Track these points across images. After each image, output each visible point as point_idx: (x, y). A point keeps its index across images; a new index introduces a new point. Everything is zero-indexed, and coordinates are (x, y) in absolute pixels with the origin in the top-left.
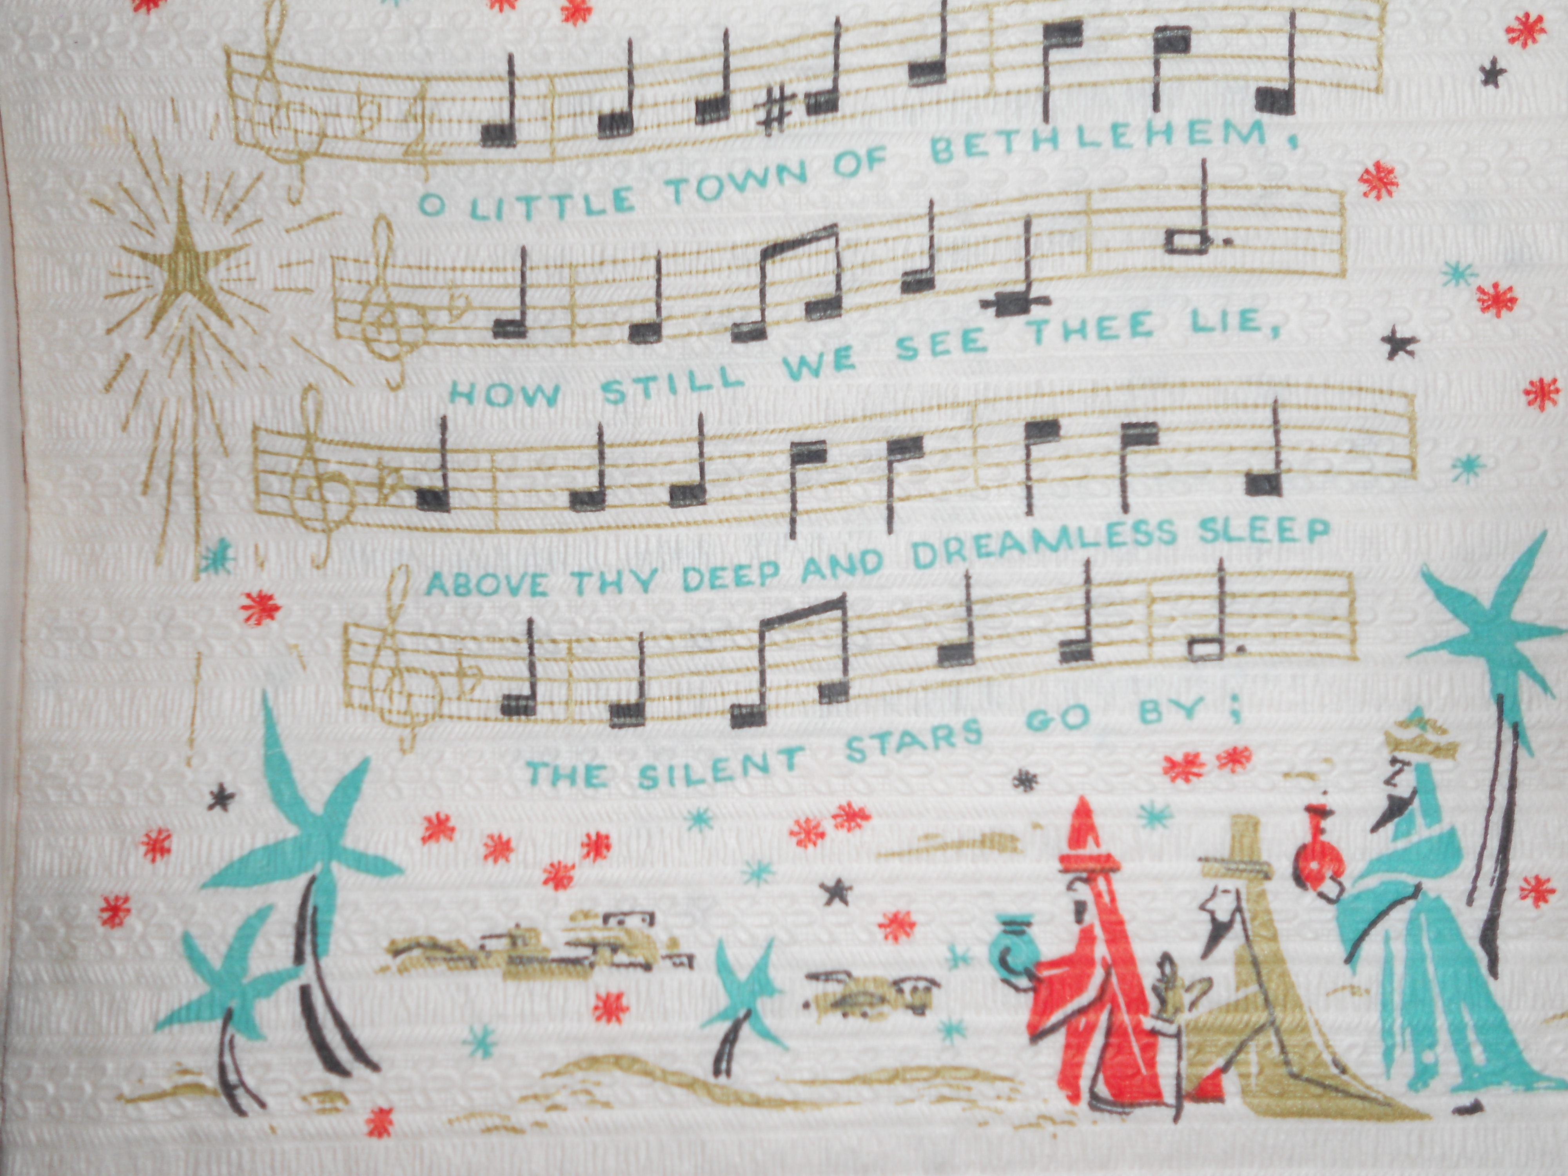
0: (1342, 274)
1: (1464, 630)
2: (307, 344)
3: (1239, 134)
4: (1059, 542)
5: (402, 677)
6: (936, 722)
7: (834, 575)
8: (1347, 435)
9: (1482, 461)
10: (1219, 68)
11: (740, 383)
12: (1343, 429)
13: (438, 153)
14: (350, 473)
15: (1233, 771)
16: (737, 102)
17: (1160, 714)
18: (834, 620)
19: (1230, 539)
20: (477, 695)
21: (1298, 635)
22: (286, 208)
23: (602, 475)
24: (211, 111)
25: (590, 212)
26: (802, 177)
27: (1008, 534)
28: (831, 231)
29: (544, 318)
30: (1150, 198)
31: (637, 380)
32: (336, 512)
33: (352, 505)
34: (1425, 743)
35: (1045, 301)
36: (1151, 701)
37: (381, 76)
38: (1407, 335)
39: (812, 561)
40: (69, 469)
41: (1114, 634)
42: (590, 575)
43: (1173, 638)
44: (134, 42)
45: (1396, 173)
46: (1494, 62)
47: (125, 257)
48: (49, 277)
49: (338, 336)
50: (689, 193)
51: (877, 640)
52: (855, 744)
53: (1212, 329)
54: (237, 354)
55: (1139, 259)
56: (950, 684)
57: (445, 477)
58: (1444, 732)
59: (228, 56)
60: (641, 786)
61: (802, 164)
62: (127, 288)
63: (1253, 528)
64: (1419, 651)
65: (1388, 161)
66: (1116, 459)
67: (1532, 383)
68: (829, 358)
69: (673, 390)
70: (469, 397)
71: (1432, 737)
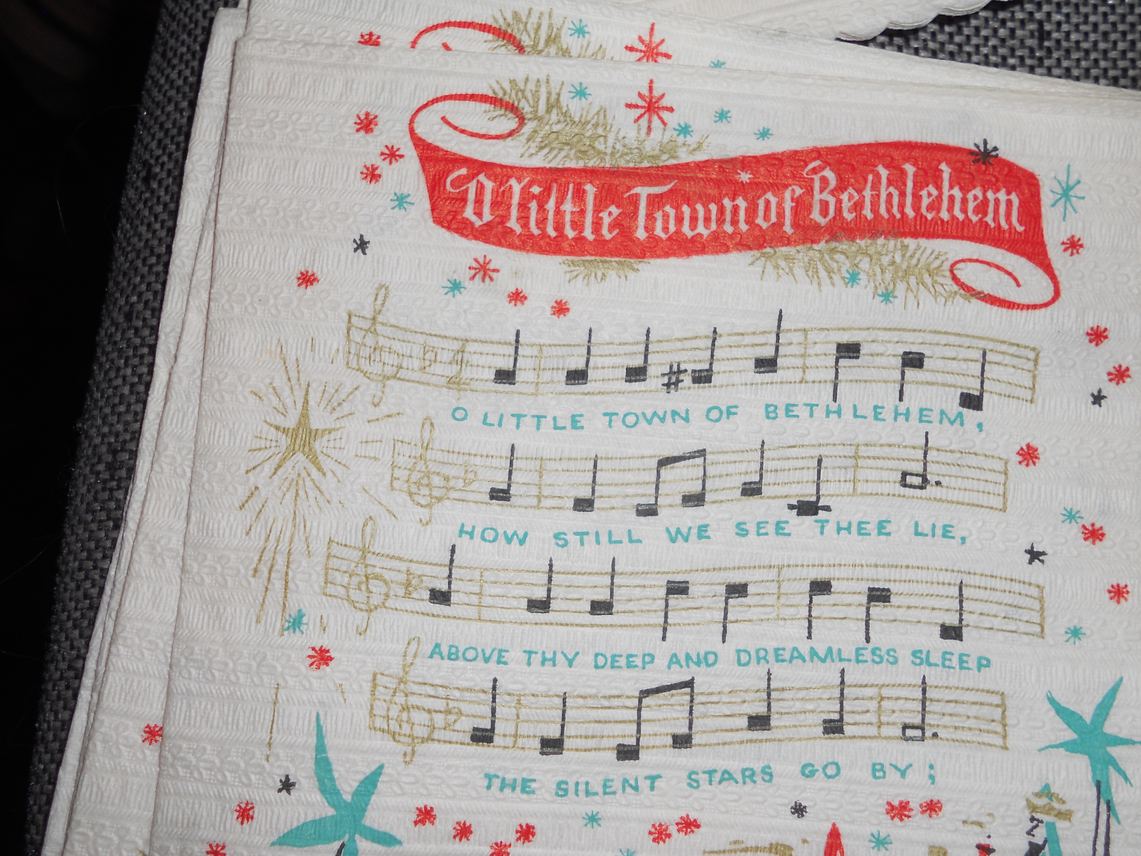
0: (1004, 510)
1: (1075, 736)
2: (372, 492)
3: (949, 420)
4: (826, 657)
5: (409, 711)
6: (746, 765)
7: (688, 666)
8: (1003, 607)
9: (1083, 631)
10: (940, 378)
11: (639, 541)
12: (1001, 604)
13: (468, 384)
14: (388, 575)
15: (930, 816)
16: (651, 371)
17: (884, 773)
18: (686, 694)
19: (930, 665)
20: (457, 726)
21: (970, 729)
22: (371, 408)
23: (549, 590)
24: (335, 346)
25: (556, 428)
26: (687, 419)
27: (795, 649)
28: (702, 453)
29: (523, 489)
30: (895, 452)
31: (576, 534)
32: (376, 600)
33: (387, 595)
34: (1052, 809)
35: (827, 509)
36: (880, 764)
37: (439, 336)
38: (1041, 550)
39: (675, 655)
40: (209, 556)
41: (858, 718)
42: (536, 653)
43: (894, 724)
44: (295, 303)
45: (1039, 451)
46: (1100, 391)
47: (266, 427)
48: (217, 435)
49: (393, 489)
50: (617, 423)
51: (712, 709)
52: (693, 777)
53: (927, 535)
54: (326, 494)
55: (886, 488)
56: (756, 741)
57: (450, 583)
58: (1064, 802)
59: (350, 317)
60: (557, 794)
61: (687, 411)
62: (263, 446)
63: (944, 659)
64: (1047, 747)
65: (1034, 444)
66: (864, 609)
67: (1113, 586)
68: (694, 531)
69: (598, 542)
70: (471, 535)
71: (1056, 805)
